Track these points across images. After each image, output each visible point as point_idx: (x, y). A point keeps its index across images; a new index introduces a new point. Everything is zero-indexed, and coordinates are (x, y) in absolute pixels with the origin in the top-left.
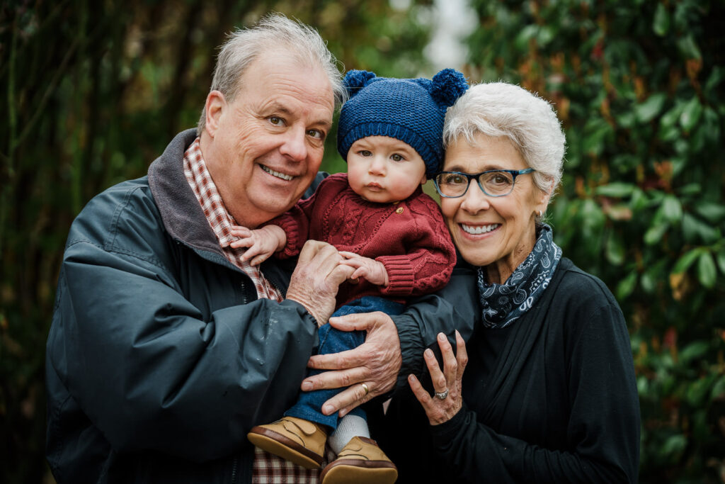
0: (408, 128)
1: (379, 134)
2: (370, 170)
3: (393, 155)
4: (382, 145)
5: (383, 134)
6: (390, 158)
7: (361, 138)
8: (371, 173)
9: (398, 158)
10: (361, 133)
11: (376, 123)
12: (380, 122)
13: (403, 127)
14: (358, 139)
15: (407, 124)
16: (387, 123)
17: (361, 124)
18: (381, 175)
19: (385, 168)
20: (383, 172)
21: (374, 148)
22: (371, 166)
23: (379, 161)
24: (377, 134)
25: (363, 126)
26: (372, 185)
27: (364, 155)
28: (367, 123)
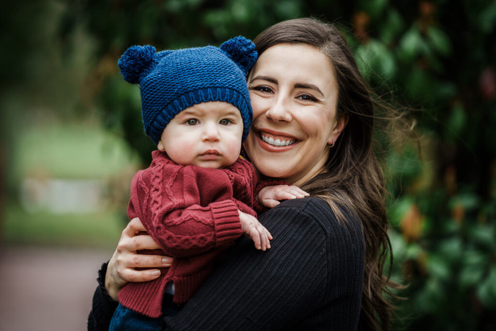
1: (211, 100)
2: (206, 137)
4: (213, 112)
5: (215, 99)
8: (206, 140)
9: (226, 121)
11: (205, 89)
12: (208, 87)
16: (217, 87)
17: (188, 92)
18: (216, 140)
19: (219, 134)
20: (219, 137)
21: (204, 115)
22: (205, 133)
23: (211, 127)
24: (207, 100)
25: (191, 95)
26: (209, 153)
27: (190, 124)
28: (195, 90)
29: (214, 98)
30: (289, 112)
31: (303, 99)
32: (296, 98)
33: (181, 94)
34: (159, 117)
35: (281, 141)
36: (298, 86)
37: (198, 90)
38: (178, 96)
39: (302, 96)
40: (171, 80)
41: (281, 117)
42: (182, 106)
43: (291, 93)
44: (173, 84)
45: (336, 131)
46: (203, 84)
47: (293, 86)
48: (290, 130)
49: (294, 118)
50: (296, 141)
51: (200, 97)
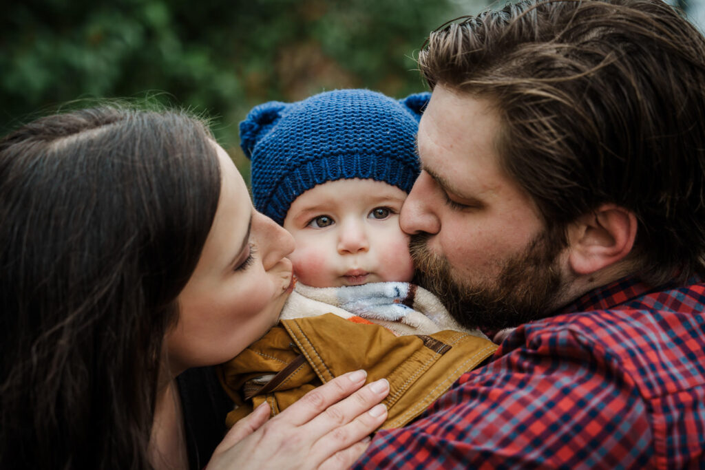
0: (388, 155)
1: (342, 176)
2: (342, 247)
3: (374, 211)
5: (349, 175)
6: (368, 216)
8: (344, 251)
9: (382, 213)
12: (340, 153)
15: (385, 150)
16: (353, 153)
17: (305, 163)
18: (362, 249)
19: (365, 237)
22: (340, 240)
23: (352, 227)
24: (336, 176)
26: (351, 274)
27: (320, 226)
29: (349, 173)
33: (295, 166)
37: (322, 158)
40: (285, 142)
44: (286, 148)
46: (331, 148)
51: (324, 173)
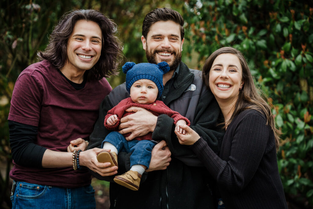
0: (154, 76)
1: (144, 78)
2: (142, 91)
4: (145, 83)
5: (145, 78)
6: (148, 87)
7: (137, 81)
8: (142, 92)
9: (150, 87)
10: (137, 79)
11: (143, 75)
13: (152, 76)
14: (136, 81)
16: (147, 75)
17: (137, 76)
18: (145, 93)
19: (146, 91)
20: (146, 92)
21: (142, 84)
22: (142, 90)
23: (144, 88)
24: (143, 78)
25: (138, 76)
26: (142, 97)
27: (138, 87)
28: (139, 75)
30: (228, 75)
31: (231, 71)
32: (229, 71)
34: (129, 84)
35: (226, 86)
36: (230, 66)
38: (134, 77)
39: (231, 70)
41: (226, 77)
42: (135, 80)
43: (228, 69)
45: (242, 84)
47: (228, 66)
48: (228, 82)
49: (229, 77)
50: (231, 86)
